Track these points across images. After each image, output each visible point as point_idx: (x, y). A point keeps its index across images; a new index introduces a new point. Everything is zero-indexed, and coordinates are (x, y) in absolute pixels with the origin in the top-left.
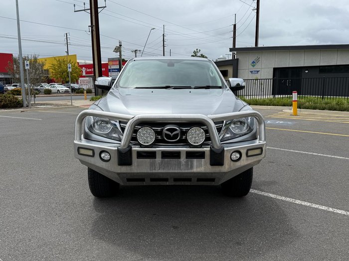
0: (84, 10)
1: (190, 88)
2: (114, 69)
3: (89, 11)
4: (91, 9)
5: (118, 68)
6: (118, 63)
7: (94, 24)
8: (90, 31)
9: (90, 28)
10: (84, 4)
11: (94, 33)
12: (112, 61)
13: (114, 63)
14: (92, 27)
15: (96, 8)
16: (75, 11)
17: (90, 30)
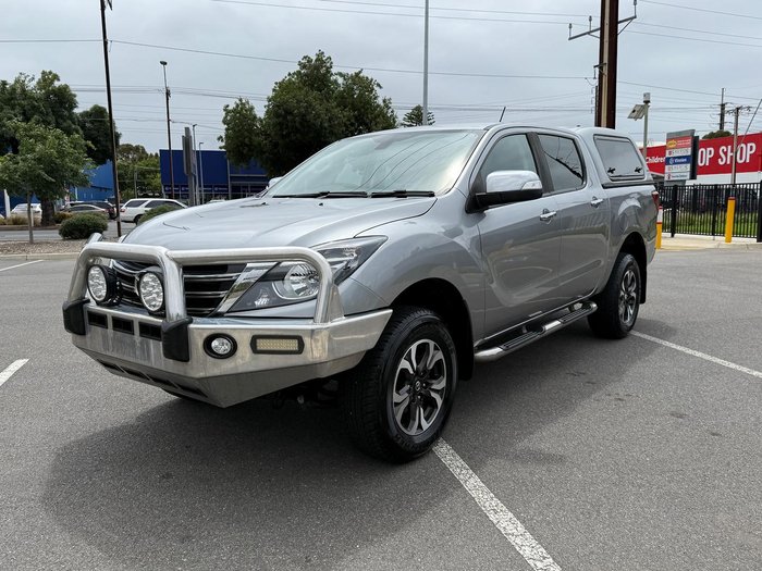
0: (588, 33)
1: (364, 195)
2: (679, 157)
3: (598, 33)
4: (602, 29)
5: (689, 154)
6: (689, 142)
7: (606, 60)
8: (597, 76)
9: (597, 69)
10: (590, 20)
11: (605, 79)
12: (676, 139)
13: (680, 143)
14: (601, 68)
15: (614, 22)
16: (570, 39)
17: (597, 73)
